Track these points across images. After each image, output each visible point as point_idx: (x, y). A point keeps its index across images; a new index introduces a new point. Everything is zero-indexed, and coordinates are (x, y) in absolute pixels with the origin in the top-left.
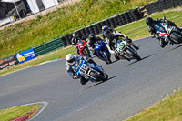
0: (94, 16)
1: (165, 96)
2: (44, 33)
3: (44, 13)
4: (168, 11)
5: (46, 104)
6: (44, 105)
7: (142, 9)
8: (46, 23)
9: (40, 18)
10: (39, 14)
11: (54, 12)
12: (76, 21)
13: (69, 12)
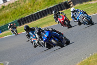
0: (38, 7)
1: (85, 58)
2: (6, 17)
3: (6, 4)
4: (86, 3)
5: (8, 63)
6: (6, 63)
7: (70, 2)
8: (8, 10)
9: (4, 7)
10: (3, 5)
11: (13, 3)
12: (27, 9)
13: (23, 3)
